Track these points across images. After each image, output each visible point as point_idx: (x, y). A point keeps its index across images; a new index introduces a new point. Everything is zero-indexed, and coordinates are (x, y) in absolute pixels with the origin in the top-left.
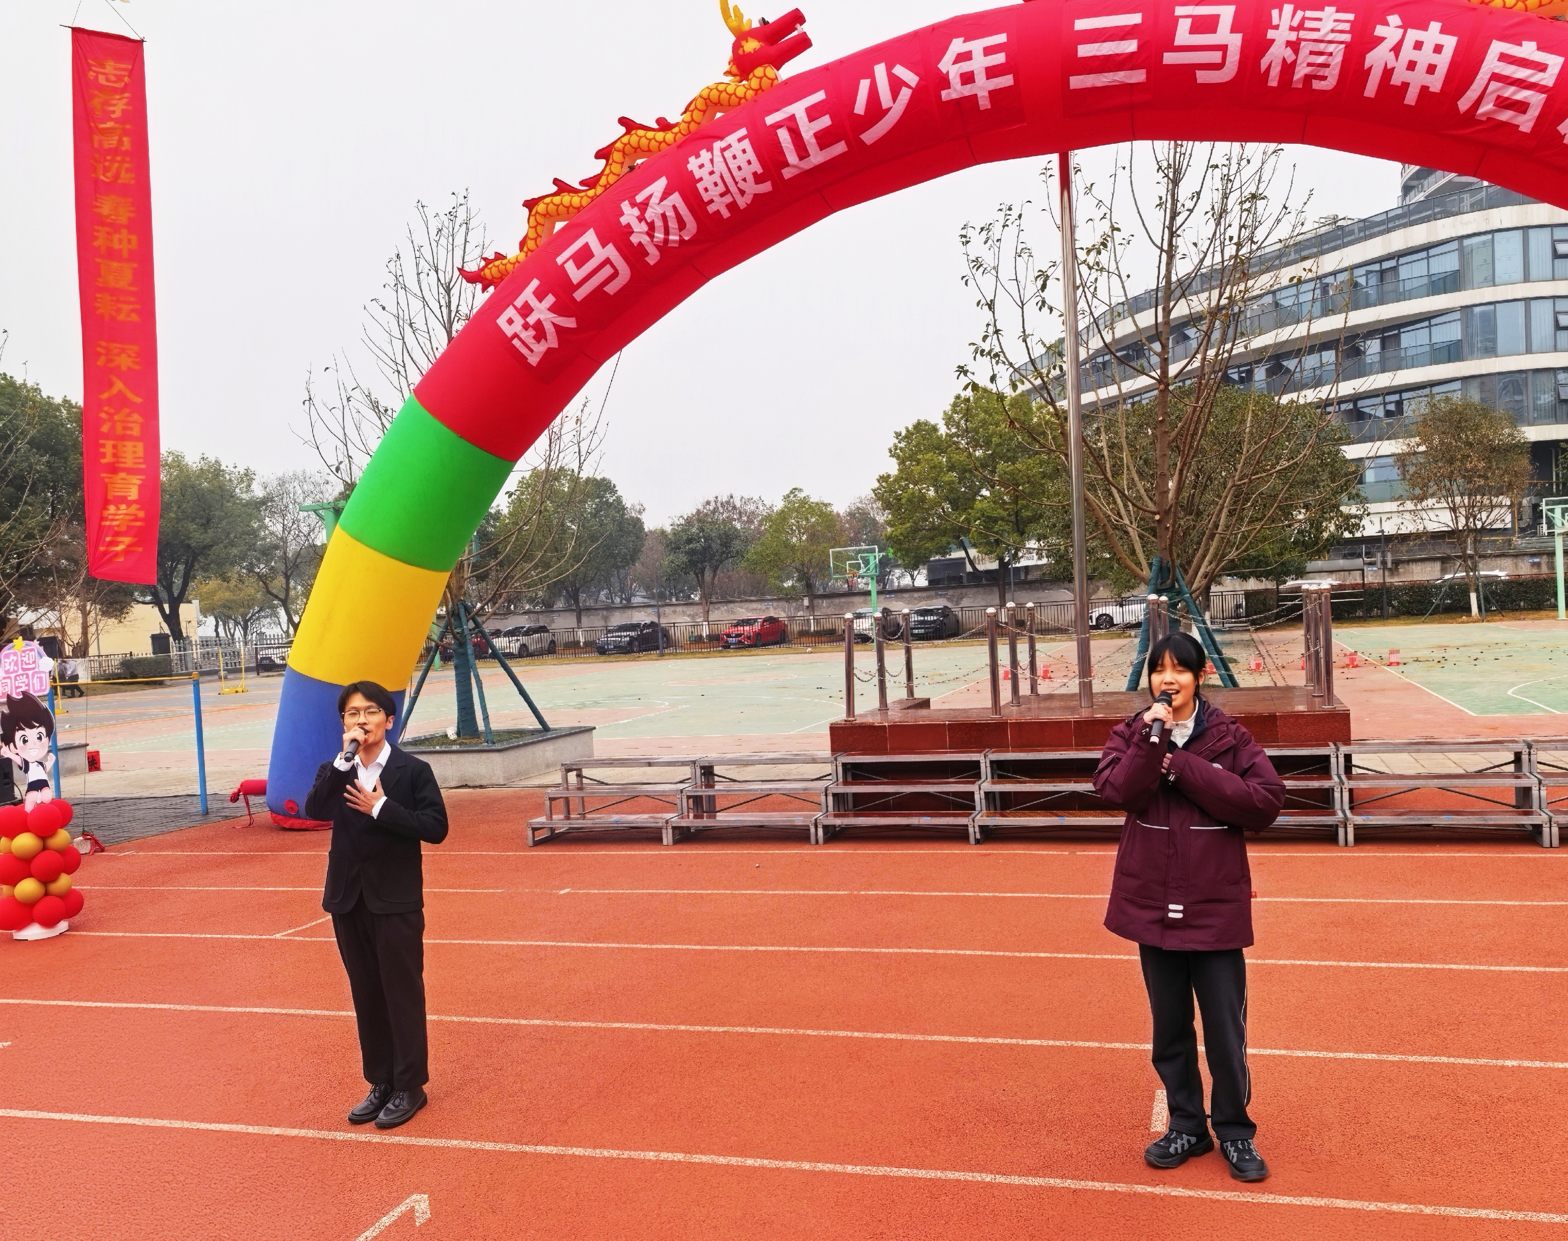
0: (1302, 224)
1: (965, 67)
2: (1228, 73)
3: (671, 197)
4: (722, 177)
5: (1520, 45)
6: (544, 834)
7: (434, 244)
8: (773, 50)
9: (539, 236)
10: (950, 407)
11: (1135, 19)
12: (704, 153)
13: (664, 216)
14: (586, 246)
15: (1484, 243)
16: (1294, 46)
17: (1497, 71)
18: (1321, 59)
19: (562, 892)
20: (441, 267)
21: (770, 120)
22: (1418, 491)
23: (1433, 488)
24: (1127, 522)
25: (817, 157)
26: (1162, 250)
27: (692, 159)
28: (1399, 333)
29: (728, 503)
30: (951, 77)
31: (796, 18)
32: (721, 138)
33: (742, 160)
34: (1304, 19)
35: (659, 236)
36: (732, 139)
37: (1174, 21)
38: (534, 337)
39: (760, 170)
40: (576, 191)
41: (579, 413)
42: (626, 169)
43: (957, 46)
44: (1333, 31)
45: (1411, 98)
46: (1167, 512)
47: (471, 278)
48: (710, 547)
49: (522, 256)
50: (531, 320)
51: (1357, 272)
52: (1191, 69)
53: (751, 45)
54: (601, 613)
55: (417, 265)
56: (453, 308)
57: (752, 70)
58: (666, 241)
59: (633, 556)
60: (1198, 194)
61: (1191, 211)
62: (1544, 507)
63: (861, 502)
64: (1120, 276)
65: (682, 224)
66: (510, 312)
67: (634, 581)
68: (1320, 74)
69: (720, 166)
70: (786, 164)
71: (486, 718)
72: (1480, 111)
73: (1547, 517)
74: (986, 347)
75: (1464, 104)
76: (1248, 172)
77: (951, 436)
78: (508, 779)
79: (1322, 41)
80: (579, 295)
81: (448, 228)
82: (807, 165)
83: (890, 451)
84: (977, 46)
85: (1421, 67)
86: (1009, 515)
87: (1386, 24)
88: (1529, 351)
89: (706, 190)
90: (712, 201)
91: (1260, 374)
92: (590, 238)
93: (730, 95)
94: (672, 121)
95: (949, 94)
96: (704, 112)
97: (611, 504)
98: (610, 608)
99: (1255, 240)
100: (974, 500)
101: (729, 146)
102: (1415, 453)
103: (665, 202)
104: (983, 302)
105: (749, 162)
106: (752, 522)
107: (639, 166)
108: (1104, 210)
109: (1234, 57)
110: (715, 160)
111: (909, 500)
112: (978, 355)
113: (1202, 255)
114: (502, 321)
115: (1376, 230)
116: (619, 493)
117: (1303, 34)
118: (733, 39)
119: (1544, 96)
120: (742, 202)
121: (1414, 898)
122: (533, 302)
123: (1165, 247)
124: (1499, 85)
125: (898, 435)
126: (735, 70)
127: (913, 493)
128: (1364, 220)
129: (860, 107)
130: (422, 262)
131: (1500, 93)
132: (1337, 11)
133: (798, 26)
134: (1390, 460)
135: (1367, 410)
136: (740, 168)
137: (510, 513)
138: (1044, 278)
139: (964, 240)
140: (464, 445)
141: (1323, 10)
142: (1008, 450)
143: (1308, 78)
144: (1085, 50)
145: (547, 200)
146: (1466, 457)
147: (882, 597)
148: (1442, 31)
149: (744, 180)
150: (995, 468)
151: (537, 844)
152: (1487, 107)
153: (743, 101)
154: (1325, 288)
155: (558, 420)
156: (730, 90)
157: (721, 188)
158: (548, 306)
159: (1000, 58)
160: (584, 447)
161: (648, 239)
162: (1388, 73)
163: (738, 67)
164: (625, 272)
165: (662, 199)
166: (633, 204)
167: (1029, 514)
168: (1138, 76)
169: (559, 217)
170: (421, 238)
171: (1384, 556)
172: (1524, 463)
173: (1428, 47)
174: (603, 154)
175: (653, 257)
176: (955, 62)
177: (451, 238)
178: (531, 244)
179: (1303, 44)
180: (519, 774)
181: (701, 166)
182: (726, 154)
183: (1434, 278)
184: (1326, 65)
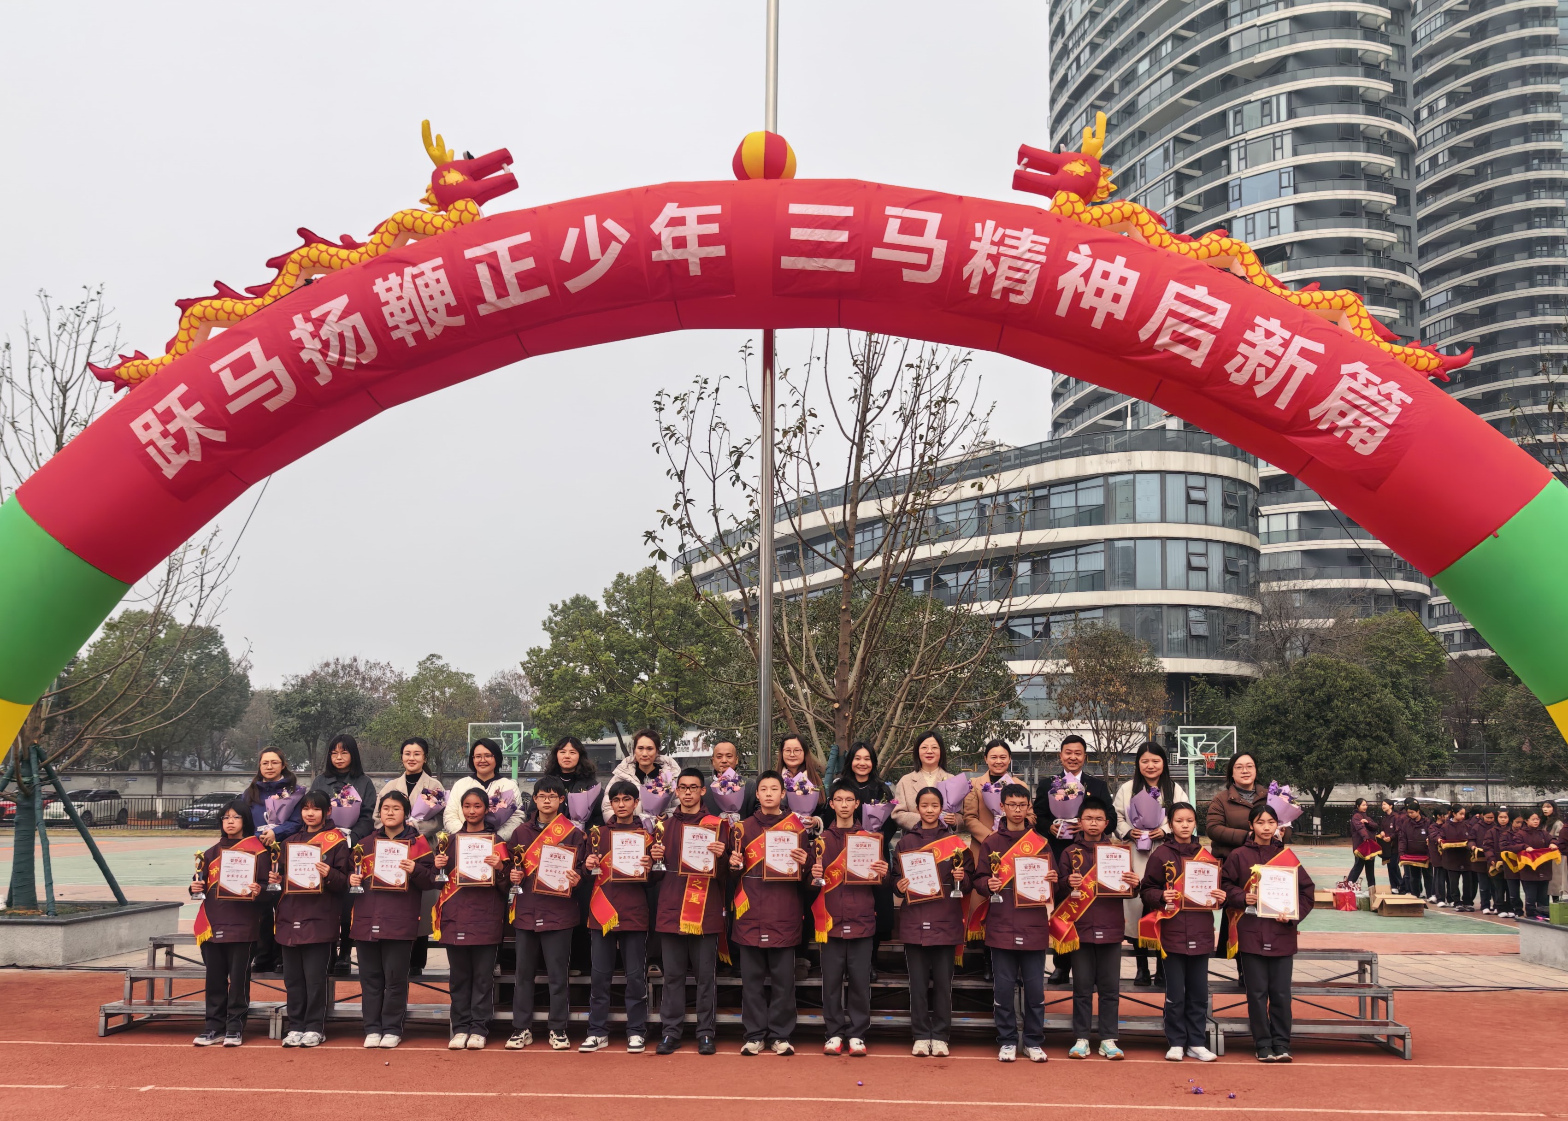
0: (985, 434)
1: (679, 231)
2: (933, 275)
3: (352, 317)
4: (411, 304)
5: (1194, 288)
6: (119, 1022)
7: (54, 339)
8: (476, 185)
9: (191, 339)
10: (611, 585)
11: (847, 211)
12: (393, 277)
13: (341, 336)
14: (248, 356)
15: (1127, 482)
16: (995, 259)
17: (1173, 308)
18: (1019, 275)
19: (143, 1089)
20: (59, 364)
21: (469, 254)
22: (1064, 710)
23: (1078, 708)
24: (805, 707)
25: (516, 298)
26: (853, 442)
27: (379, 281)
28: (1049, 558)
29: (351, 666)
30: (663, 238)
31: (504, 158)
32: (414, 265)
33: (435, 289)
34: (1004, 236)
35: (334, 355)
36: (426, 267)
37: (885, 220)
38: (174, 447)
39: (453, 303)
40: (241, 298)
41: (206, 543)
42: (301, 282)
43: (671, 210)
44: (1030, 251)
45: (1098, 322)
46: (847, 702)
47: (103, 375)
48: (327, 712)
49: (168, 359)
50: (172, 428)
51: (1012, 497)
52: (898, 267)
53: (454, 177)
54: (187, 779)
55: (30, 358)
56: (68, 410)
57: (453, 201)
58: (341, 362)
59: (235, 717)
60: (890, 392)
61: (881, 409)
62: (1179, 736)
63: (503, 677)
64: (810, 463)
65: (360, 347)
66: (148, 416)
67: (228, 746)
68: (1017, 288)
69: (409, 291)
70: (483, 300)
71: (49, 884)
72: (1159, 342)
73: (1182, 746)
74: (676, 515)
75: (1144, 335)
76: (938, 377)
77: (612, 615)
78: (69, 959)
79: (1019, 259)
80: (233, 407)
81: (73, 323)
82: (505, 304)
83: (544, 624)
84: (691, 213)
85: (1108, 295)
86: (668, 702)
87: (1078, 252)
88: (1164, 587)
89: (392, 315)
90: (397, 327)
91: (919, 585)
92: (253, 348)
93: (426, 223)
94: (358, 239)
95: (660, 255)
96: (396, 236)
97: (215, 657)
98: (200, 775)
99: (943, 442)
100: (632, 683)
101: (422, 274)
102: (1063, 674)
103: (343, 322)
104: (673, 471)
105: (443, 293)
106: (377, 690)
107: (318, 281)
108: (797, 397)
109: (938, 261)
110: (405, 285)
111: (561, 677)
112: (666, 523)
113: (889, 454)
114: (136, 426)
115: (1031, 459)
116: (225, 645)
117: (1003, 249)
118: (434, 168)
119: (1213, 337)
120: (431, 333)
121: (1096, 1103)
122: (178, 409)
123: (856, 441)
124: (1175, 321)
125: (554, 608)
126: (433, 199)
127: (566, 671)
128: (1020, 449)
129: (567, 254)
130: (36, 356)
131: (1175, 328)
132: (1034, 233)
133: (505, 165)
134: (1039, 679)
135: (1016, 629)
136: (431, 297)
137: (89, 657)
138: (738, 454)
139: (658, 406)
140: (73, 559)
141: (1021, 230)
142: (670, 635)
143: (1006, 291)
144: (797, 234)
145: (206, 303)
146: (1109, 681)
147: (523, 780)
148: (1127, 266)
149: (436, 310)
150: (656, 652)
151: (109, 1033)
152: (1164, 339)
153: (440, 231)
154: (982, 508)
155: (181, 548)
156: (427, 218)
157: (409, 315)
158: (195, 415)
159: (713, 228)
160: (209, 580)
161: (320, 357)
162: (1078, 296)
163: (437, 196)
164: (290, 389)
165: (341, 318)
166: (307, 319)
167: (690, 702)
168: (848, 266)
169: (217, 322)
170: (38, 329)
171: (1031, 772)
172: (1160, 691)
173: (1114, 279)
174: (276, 263)
175: (324, 377)
176: (667, 226)
177: (74, 336)
178: (180, 347)
179: (1002, 258)
180: (83, 953)
181: (389, 290)
182: (418, 281)
183: (1081, 510)
184: (1022, 281)
